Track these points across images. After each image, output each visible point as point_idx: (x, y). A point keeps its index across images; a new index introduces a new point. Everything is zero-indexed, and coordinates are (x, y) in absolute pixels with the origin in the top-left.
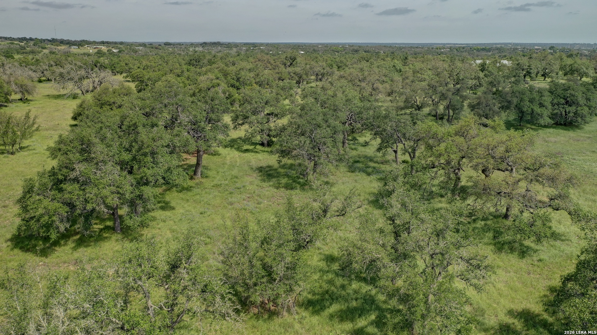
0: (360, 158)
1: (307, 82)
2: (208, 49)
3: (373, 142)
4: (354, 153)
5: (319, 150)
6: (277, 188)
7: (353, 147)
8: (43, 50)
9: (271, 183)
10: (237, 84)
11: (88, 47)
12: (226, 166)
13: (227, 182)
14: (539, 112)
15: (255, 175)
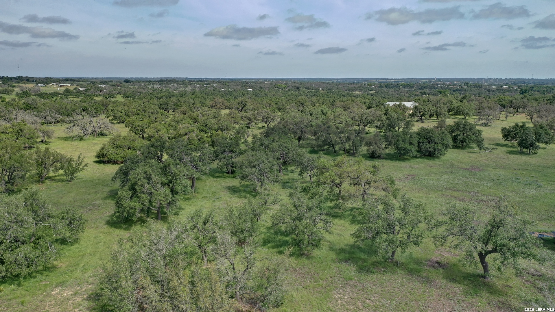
0: (289, 180)
1: (255, 123)
2: (166, 86)
3: (296, 170)
4: (286, 177)
5: (264, 175)
6: (240, 198)
7: (286, 173)
8: (15, 89)
9: (236, 195)
10: (206, 129)
11: (53, 84)
12: (208, 186)
13: (210, 195)
14: (409, 148)
15: (226, 191)
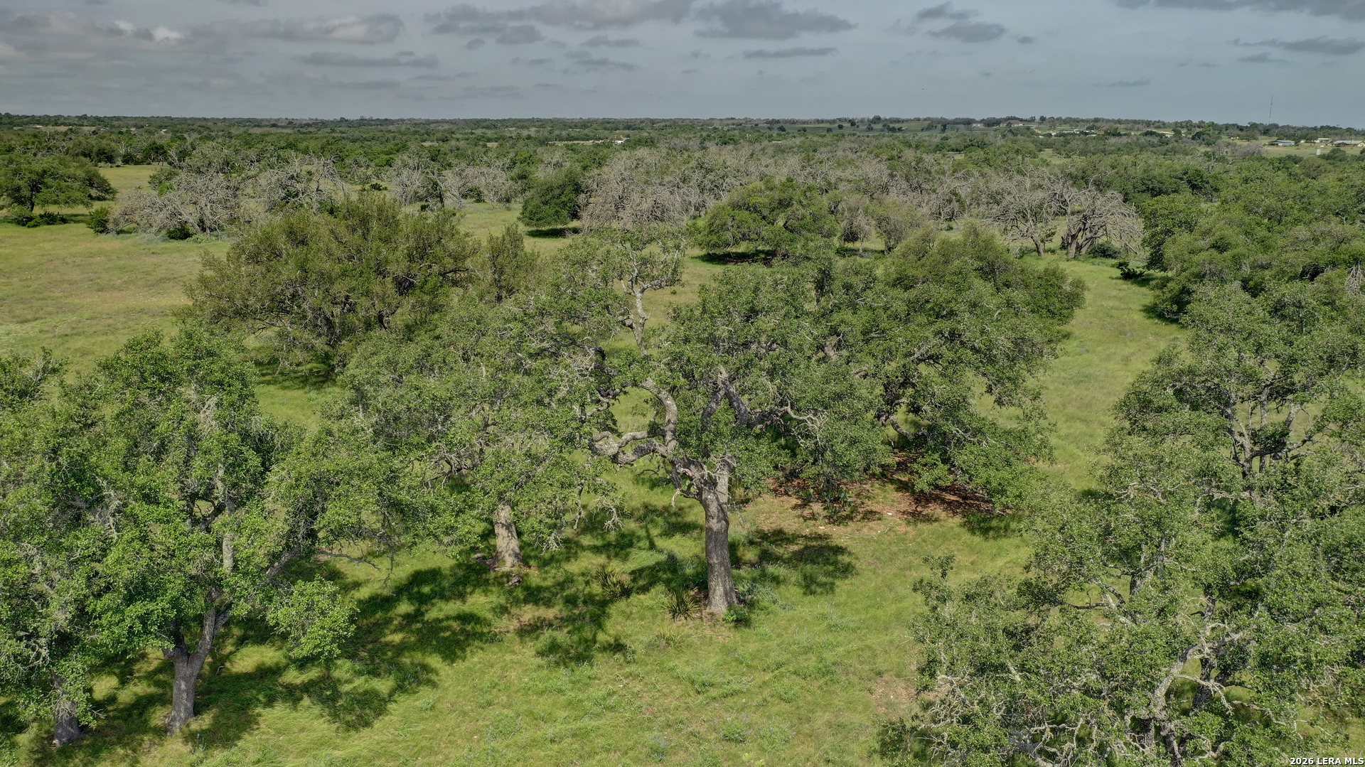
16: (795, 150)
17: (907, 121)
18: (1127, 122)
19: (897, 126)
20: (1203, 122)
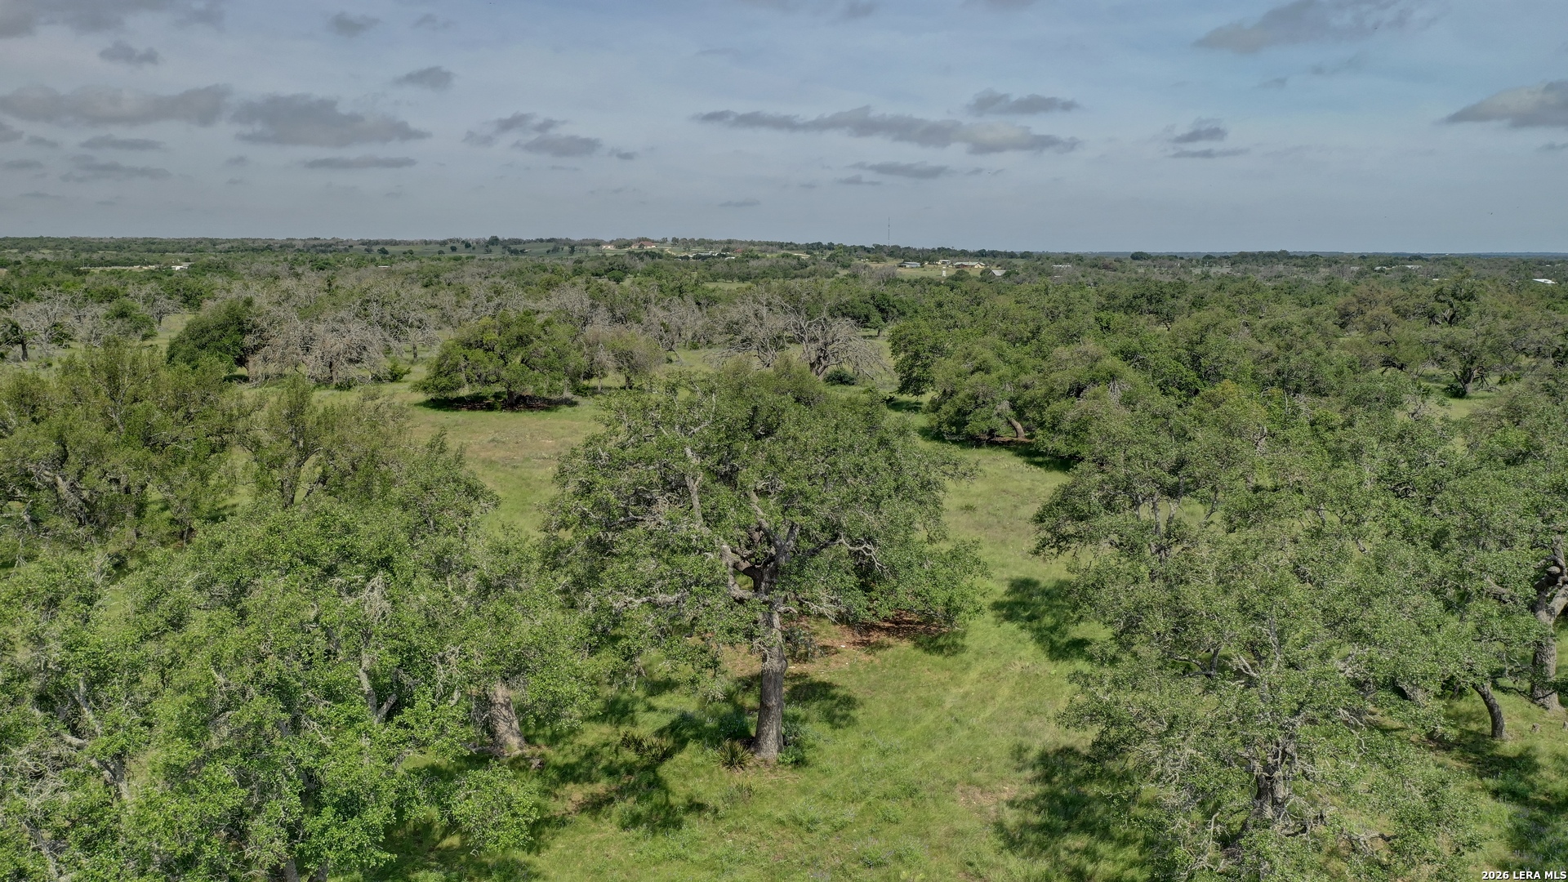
2: (1246, 269)
10: (1190, 376)
11: (944, 263)
16: (414, 275)
17: (529, 242)
18: (760, 244)
19: (519, 247)
20: (831, 244)
